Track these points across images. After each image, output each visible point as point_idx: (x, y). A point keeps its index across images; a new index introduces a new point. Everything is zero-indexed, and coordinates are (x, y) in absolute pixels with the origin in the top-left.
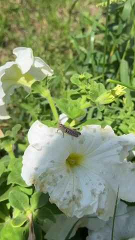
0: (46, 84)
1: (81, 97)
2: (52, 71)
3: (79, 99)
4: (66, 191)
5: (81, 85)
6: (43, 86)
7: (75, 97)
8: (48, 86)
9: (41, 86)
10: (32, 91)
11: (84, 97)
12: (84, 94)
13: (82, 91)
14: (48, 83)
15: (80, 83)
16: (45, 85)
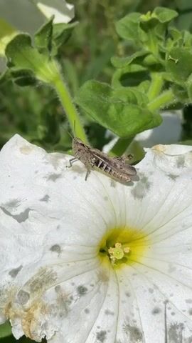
0: (50, 47)
1: (149, 79)
2: (70, 7)
3: (144, 84)
4: (95, 330)
5: (148, 43)
6: (41, 51)
7: (131, 79)
8: (54, 52)
9: (36, 51)
10: (10, 65)
11: (157, 78)
12: (157, 67)
13: (149, 59)
14: (54, 43)
15: (143, 36)
16: (46, 46)
